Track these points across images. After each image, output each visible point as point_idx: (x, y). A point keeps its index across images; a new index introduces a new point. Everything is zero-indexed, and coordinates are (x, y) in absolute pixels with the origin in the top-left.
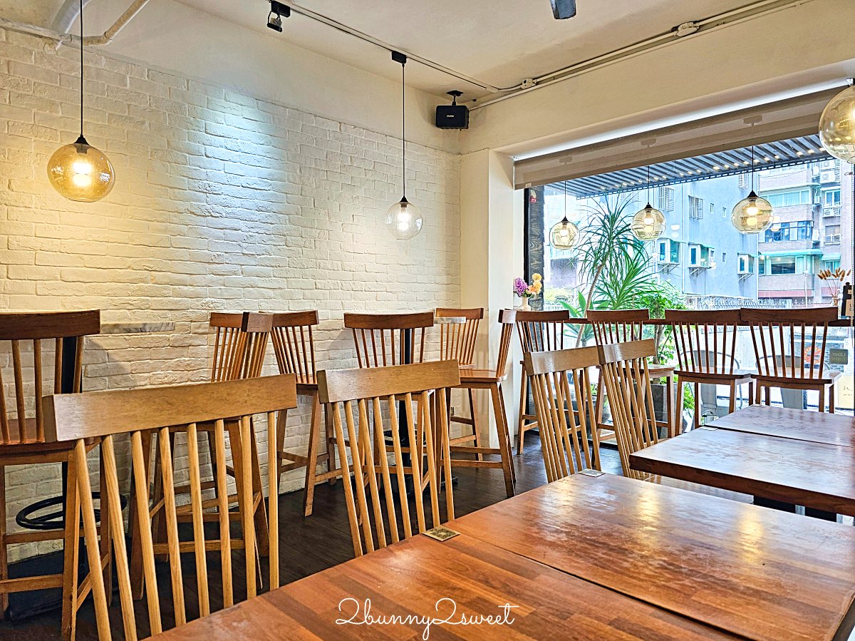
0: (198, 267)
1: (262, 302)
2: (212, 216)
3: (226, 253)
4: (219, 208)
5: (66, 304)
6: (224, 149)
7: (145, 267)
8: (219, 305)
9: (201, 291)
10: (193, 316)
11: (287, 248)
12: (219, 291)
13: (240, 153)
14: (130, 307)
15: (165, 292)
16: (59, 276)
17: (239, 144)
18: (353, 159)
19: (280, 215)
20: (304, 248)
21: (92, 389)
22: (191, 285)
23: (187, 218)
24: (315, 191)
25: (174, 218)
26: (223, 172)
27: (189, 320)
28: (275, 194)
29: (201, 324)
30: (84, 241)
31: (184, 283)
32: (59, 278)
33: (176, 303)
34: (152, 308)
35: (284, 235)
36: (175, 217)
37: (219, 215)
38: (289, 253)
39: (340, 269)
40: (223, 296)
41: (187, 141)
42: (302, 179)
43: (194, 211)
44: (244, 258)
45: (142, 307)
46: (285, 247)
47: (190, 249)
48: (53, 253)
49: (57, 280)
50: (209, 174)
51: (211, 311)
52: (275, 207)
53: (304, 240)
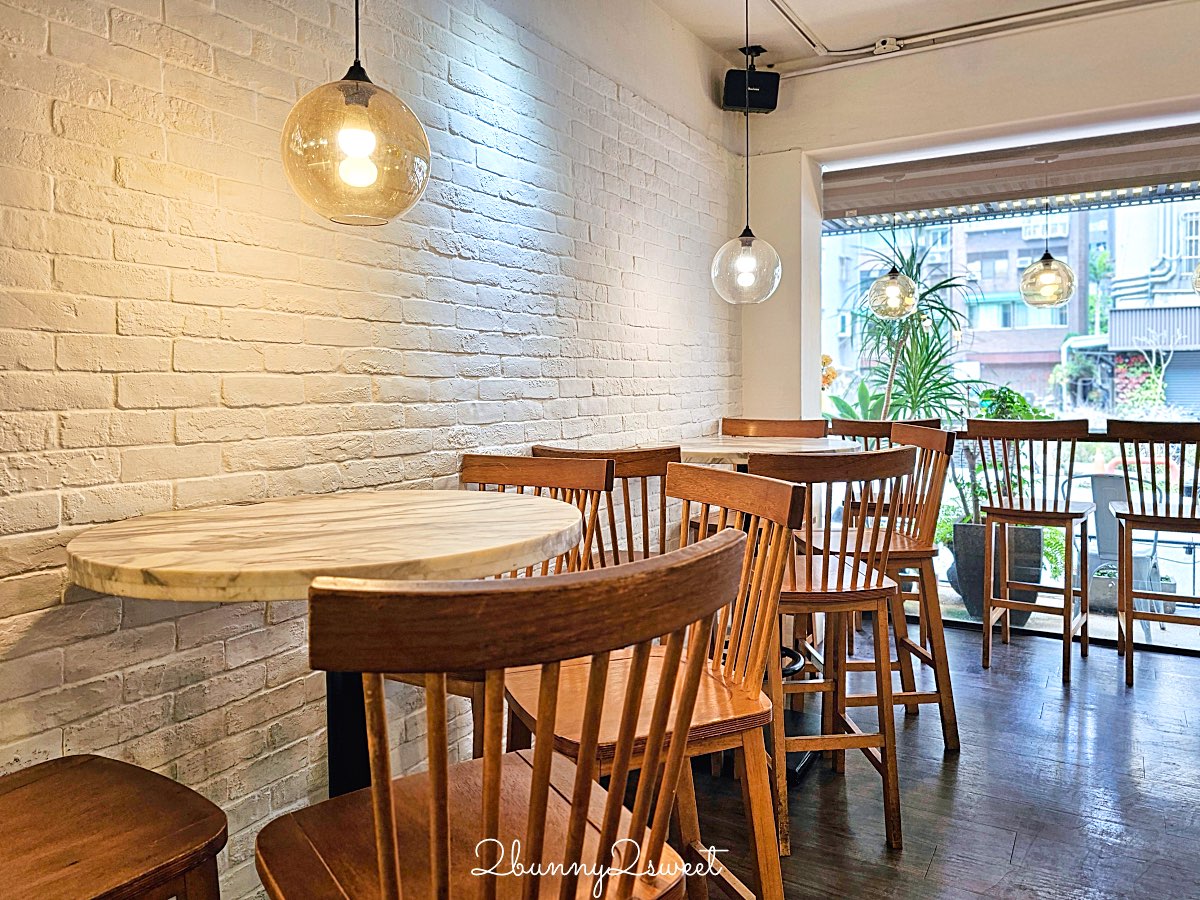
0: (441, 363)
1: (528, 426)
2: (460, 256)
3: (481, 331)
4: (470, 241)
5: (232, 460)
6: (474, 119)
7: (365, 367)
8: (472, 437)
9: (446, 410)
10: (436, 464)
11: (560, 320)
12: (472, 410)
13: (495, 129)
14: (340, 457)
15: (395, 417)
16: (217, 395)
17: (497, 111)
18: (633, 154)
19: (550, 256)
20: (579, 320)
21: (281, 650)
22: (431, 401)
23: (425, 258)
24: (591, 210)
25: (407, 261)
26: (474, 165)
27: (431, 473)
28: (543, 214)
29: (447, 480)
30: (262, 311)
31: (422, 398)
32: (219, 400)
33: (411, 439)
34: (376, 454)
35: (555, 296)
36: (408, 257)
37: (469, 254)
38: (560, 329)
39: (620, 356)
40: (478, 419)
41: (422, 98)
42: (576, 185)
43: (435, 245)
44: (507, 340)
45: (361, 454)
46: (555, 317)
47: (430, 325)
48: (208, 341)
49: (215, 405)
50: (457, 169)
51: (463, 452)
52: (542, 240)
53: (579, 303)
